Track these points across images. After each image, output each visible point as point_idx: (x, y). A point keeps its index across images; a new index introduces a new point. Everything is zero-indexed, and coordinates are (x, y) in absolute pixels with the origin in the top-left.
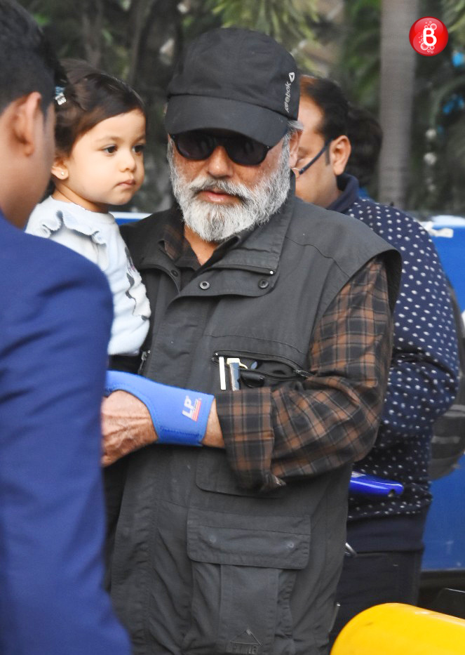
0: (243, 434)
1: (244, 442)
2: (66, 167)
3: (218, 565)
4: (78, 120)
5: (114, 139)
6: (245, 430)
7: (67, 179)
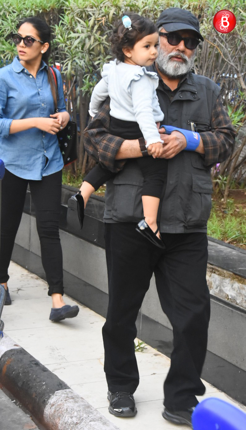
0: (212, 146)
1: (212, 149)
2: (130, 53)
3: (200, 193)
4: (136, 36)
5: (149, 42)
6: (212, 145)
7: (131, 57)
